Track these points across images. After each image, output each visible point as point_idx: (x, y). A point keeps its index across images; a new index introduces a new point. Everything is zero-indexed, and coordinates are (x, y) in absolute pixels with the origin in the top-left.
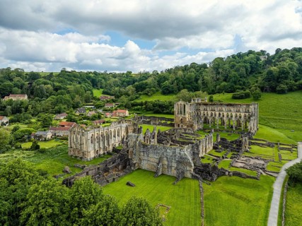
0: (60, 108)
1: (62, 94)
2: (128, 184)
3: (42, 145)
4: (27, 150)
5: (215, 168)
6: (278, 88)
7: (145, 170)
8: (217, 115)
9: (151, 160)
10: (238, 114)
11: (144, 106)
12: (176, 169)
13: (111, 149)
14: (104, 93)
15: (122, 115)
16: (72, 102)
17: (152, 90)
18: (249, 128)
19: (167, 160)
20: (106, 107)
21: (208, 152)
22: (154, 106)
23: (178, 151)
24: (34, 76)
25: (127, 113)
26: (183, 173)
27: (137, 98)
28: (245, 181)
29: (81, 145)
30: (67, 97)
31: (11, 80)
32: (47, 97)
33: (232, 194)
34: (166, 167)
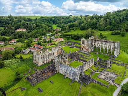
0: (37, 36)
1: (39, 29)
2: (51, 82)
5: (90, 78)
9: (63, 70)
11: (71, 36)
13: (50, 60)
15: (60, 40)
16: (42, 32)
17: (76, 28)
18: (114, 54)
19: (69, 72)
20: (55, 35)
21: (90, 66)
22: (75, 36)
24: (29, 20)
25: (63, 40)
26: (75, 79)
27: (69, 31)
31: (21, 22)
32: (33, 29)
34: (68, 74)
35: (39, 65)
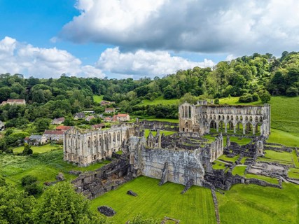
0: (58, 113)
1: (61, 98)
2: (129, 193)
3: (35, 150)
4: (18, 155)
5: (228, 174)
6: (288, 91)
7: (148, 178)
8: (226, 118)
9: (155, 166)
10: (249, 116)
11: (146, 110)
12: (185, 176)
13: (110, 154)
14: (104, 99)
15: (122, 119)
16: (70, 107)
17: (154, 95)
18: (261, 131)
19: (174, 166)
20: (106, 111)
21: (218, 157)
22: (156, 110)
23: (186, 155)
24: (33, 82)
25: (128, 117)
27: (138, 103)
28: (265, 189)
29: (77, 149)
30: (66, 101)
31: (10, 85)
34: (172, 173)
35: (85, 164)
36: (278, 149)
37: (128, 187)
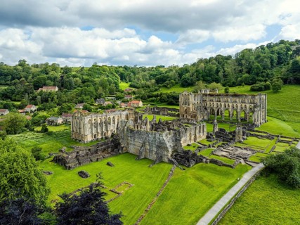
0: (83, 99)
1: (87, 86)
2: (108, 164)
3: (51, 129)
4: (38, 132)
5: (194, 154)
7: (131, 154)
9: (137, 144)
10: (243, 105)
11: (159, 98)
12: (156, 153)
13: (109, 134)
15: (136, 105)
16: (95, 93)
17: (172, 83)
18: (253, 119)
19: (149, 145)
20: (125, 98)
21: (198, 140)
22: (168, 97)
24: (67, 71)
25: (141, 104)
26: (161, 157)
27: (156, 90)
28: (219, 168)
29: (79, 128)
30: (92, 89)
31: (47, 74)
32: (75, 88)
33: (199, 179)
34: (148, 151)
35: (86, 141)
36: (262, 136)
37: (111, 160)
